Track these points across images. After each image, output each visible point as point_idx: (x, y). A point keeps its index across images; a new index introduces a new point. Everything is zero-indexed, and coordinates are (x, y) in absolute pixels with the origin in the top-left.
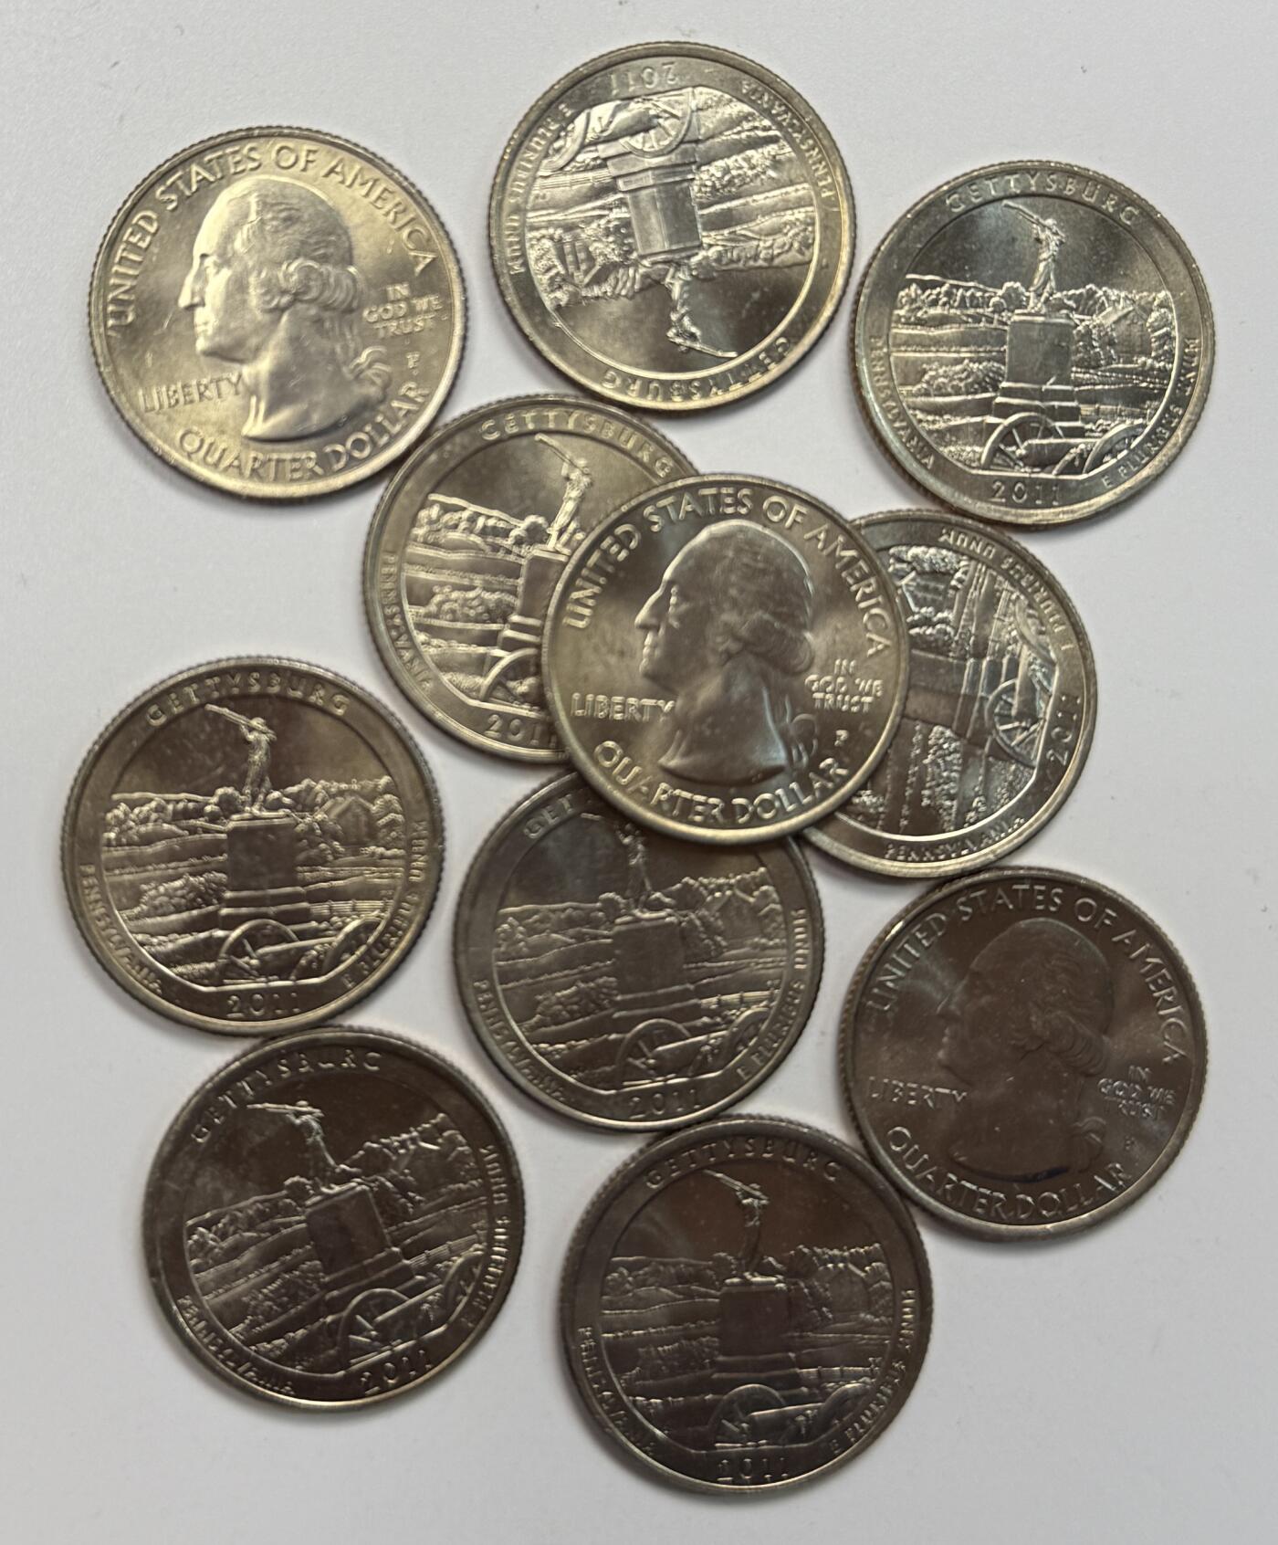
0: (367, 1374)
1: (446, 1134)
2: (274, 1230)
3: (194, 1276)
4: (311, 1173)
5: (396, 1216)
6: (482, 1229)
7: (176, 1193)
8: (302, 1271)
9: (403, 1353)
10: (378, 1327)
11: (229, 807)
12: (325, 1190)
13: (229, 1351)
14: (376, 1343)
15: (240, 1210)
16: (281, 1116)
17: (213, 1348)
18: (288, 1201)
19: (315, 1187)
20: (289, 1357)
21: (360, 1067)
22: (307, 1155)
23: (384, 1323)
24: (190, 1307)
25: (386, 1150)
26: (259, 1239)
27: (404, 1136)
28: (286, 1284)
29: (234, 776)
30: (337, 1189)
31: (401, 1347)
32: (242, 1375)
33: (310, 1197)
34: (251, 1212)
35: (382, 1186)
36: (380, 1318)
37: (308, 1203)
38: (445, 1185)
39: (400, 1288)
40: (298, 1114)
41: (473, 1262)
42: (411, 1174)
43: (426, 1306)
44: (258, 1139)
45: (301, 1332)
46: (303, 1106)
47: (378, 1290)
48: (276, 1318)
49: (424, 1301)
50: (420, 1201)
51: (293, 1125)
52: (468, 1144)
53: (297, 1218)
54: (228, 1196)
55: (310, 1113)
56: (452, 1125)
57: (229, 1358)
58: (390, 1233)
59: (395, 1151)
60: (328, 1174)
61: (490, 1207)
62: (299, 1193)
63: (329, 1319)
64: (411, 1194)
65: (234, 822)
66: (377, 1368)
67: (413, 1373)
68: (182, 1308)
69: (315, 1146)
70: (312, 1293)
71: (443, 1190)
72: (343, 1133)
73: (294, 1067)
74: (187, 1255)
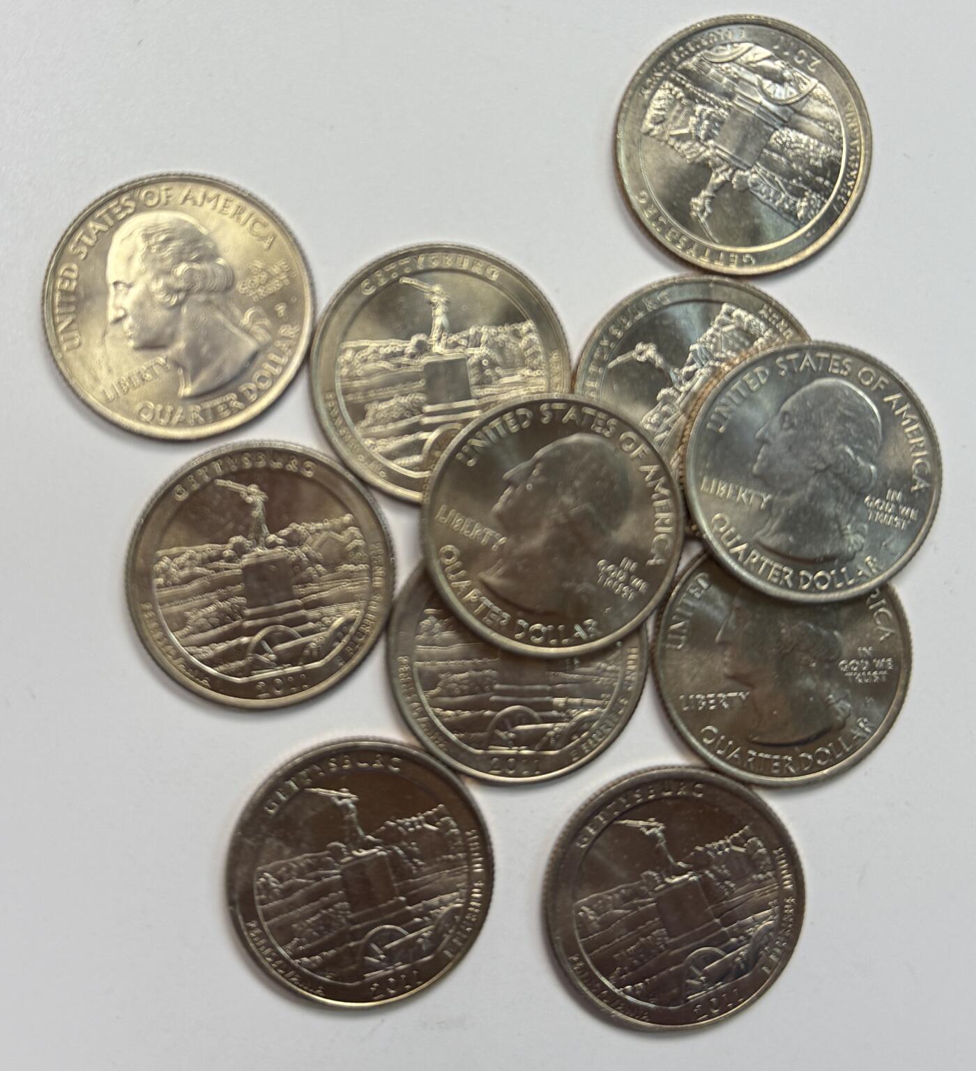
0: (376, 985)
1: (443, 819)
2: (318, 878)
3: (259, 908)
4: (347, 839)
5: (403, 874)
6: (463, 888)
7: (251, 847)
8: (336, 909)
9: (402, 972)
10: (386, 952)
11: (240, 550)
12: (355, 853)
13: (280, 962)
14: (384, 964)
15: (294, 862)
16: (328, 798)
17: (269, 959)
18: (329, 858)
19: (349, 850)
20: (320, 969)
21: (386, 768)
22: (345, 827)
23: (390, 949)
24: (254, 928)
25: (400, 828)
26: (308, 885)
27: (414, 819)
28: (324, 917)
29: (241, 528)
30: (364, 853)
31: (402, 967)
32: (287, 979)
33: (344, 857)
34: (302, 865)
35: (395, 853)
36: (388, 946)
37: (343, 861)
38: (440, 855)
39: (405, 925)
40: (341, 798)
41: (456, 911)
42: (416, 846)
43: (420, 940)
44: (311, 813)
45: (332, 951)
46: (345, 793)
47: (388, 926)
48: (315, 940)
49: (420, 936)
50: (422, 866)
51: (335, 805)
52: (458, 828)
53: (334, 871)
54: (287, 851)
55: (349, 798)
56: (448, 813)
57: (279, 967)
58: (398, 887)
59: (406, 828)
60: (359, 841)
61: (470, 873)
62: (337, 854)
63: (352, 944)
64: (416, 860)
65: (246, 560)
66: (383, 981)
67: (408, 987)
68: (250, 929)
69: (350, 822)
70: (342, 924)
71: (438, 859)
72: (371, 815)
73: (340, 764)
74: (256, 892)
